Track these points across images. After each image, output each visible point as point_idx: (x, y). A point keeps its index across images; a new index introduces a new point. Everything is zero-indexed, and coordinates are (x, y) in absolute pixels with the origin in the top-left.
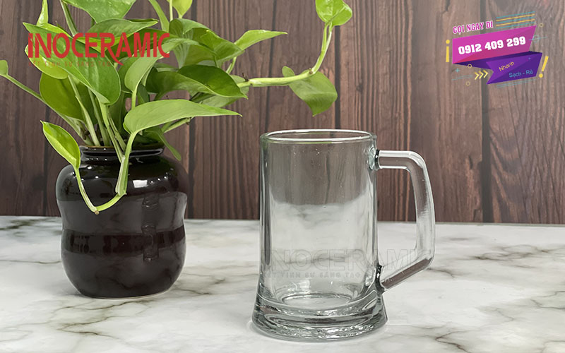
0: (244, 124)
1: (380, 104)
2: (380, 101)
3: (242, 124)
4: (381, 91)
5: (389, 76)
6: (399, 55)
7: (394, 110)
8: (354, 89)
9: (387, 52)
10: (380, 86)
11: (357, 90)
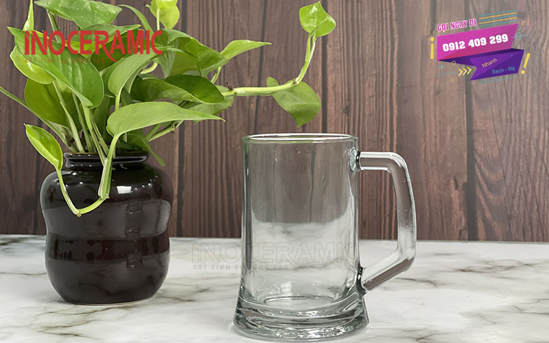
0: (233, 145)
1: (366, 126)
2: (366, 123)
3: (231, 146)
4: (367, 113)
5: (374, 98)
6: (385, 78)
7: (380, 132)
8: (341, 111)
9: (373, 75)
10: (366, 108)
11: (344, 112)
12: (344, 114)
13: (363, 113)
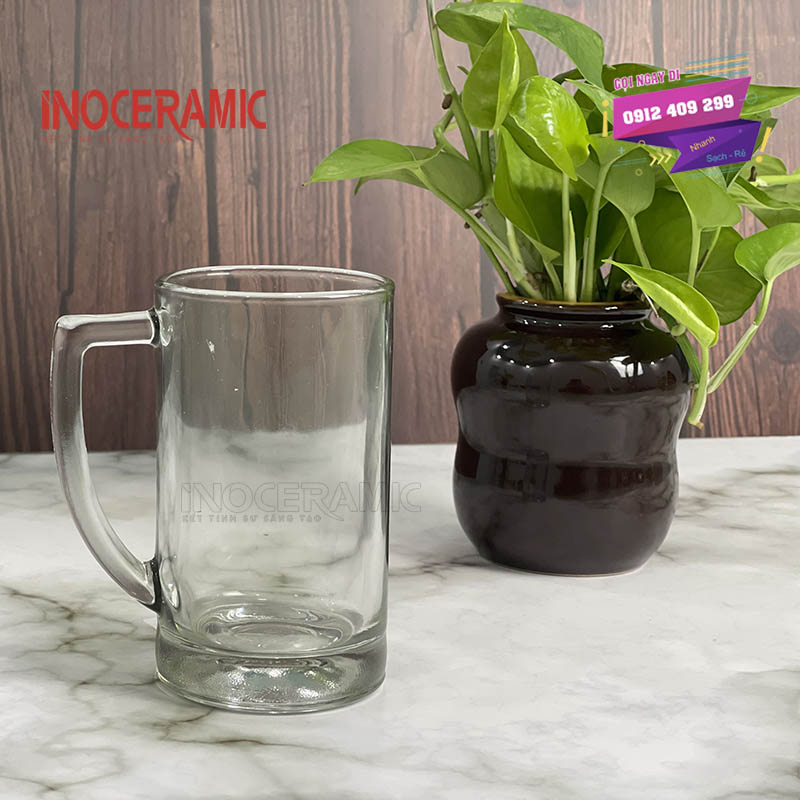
1: (294, 212)
2: (293, 205)
4: (295, 185)
5: (307, 156)
6: (326, 114)
7: (321, 222)
8: (244, 181)
9: (303, 107)
10: (292, 175)
11: (249, 181)
12: (249, 187)
13: (287, 187)
